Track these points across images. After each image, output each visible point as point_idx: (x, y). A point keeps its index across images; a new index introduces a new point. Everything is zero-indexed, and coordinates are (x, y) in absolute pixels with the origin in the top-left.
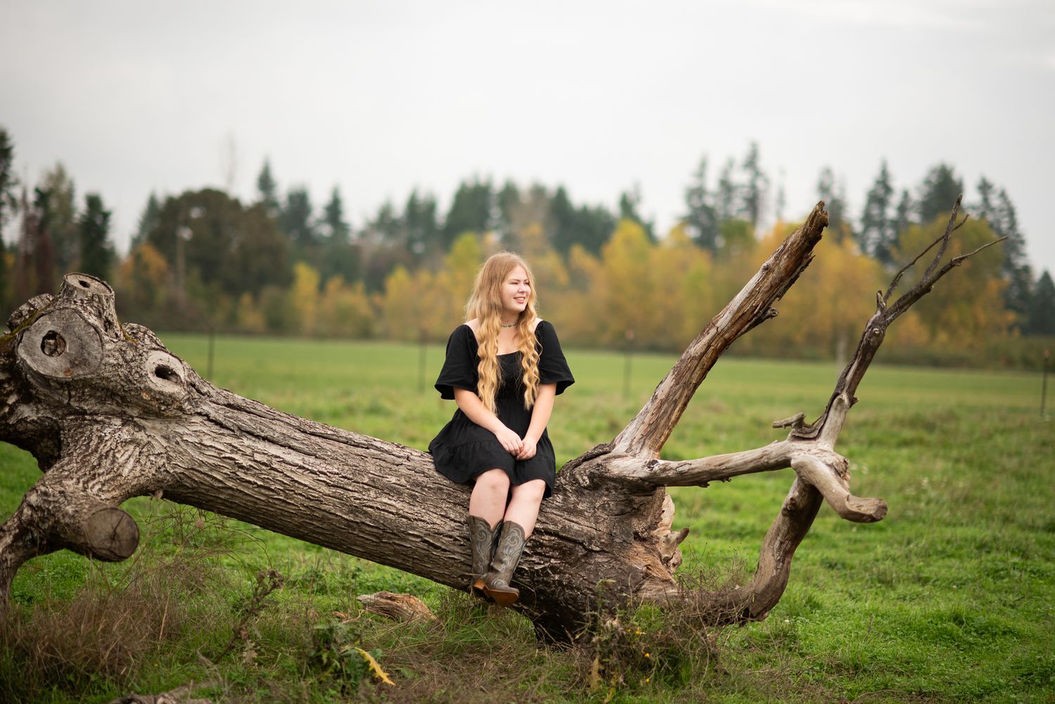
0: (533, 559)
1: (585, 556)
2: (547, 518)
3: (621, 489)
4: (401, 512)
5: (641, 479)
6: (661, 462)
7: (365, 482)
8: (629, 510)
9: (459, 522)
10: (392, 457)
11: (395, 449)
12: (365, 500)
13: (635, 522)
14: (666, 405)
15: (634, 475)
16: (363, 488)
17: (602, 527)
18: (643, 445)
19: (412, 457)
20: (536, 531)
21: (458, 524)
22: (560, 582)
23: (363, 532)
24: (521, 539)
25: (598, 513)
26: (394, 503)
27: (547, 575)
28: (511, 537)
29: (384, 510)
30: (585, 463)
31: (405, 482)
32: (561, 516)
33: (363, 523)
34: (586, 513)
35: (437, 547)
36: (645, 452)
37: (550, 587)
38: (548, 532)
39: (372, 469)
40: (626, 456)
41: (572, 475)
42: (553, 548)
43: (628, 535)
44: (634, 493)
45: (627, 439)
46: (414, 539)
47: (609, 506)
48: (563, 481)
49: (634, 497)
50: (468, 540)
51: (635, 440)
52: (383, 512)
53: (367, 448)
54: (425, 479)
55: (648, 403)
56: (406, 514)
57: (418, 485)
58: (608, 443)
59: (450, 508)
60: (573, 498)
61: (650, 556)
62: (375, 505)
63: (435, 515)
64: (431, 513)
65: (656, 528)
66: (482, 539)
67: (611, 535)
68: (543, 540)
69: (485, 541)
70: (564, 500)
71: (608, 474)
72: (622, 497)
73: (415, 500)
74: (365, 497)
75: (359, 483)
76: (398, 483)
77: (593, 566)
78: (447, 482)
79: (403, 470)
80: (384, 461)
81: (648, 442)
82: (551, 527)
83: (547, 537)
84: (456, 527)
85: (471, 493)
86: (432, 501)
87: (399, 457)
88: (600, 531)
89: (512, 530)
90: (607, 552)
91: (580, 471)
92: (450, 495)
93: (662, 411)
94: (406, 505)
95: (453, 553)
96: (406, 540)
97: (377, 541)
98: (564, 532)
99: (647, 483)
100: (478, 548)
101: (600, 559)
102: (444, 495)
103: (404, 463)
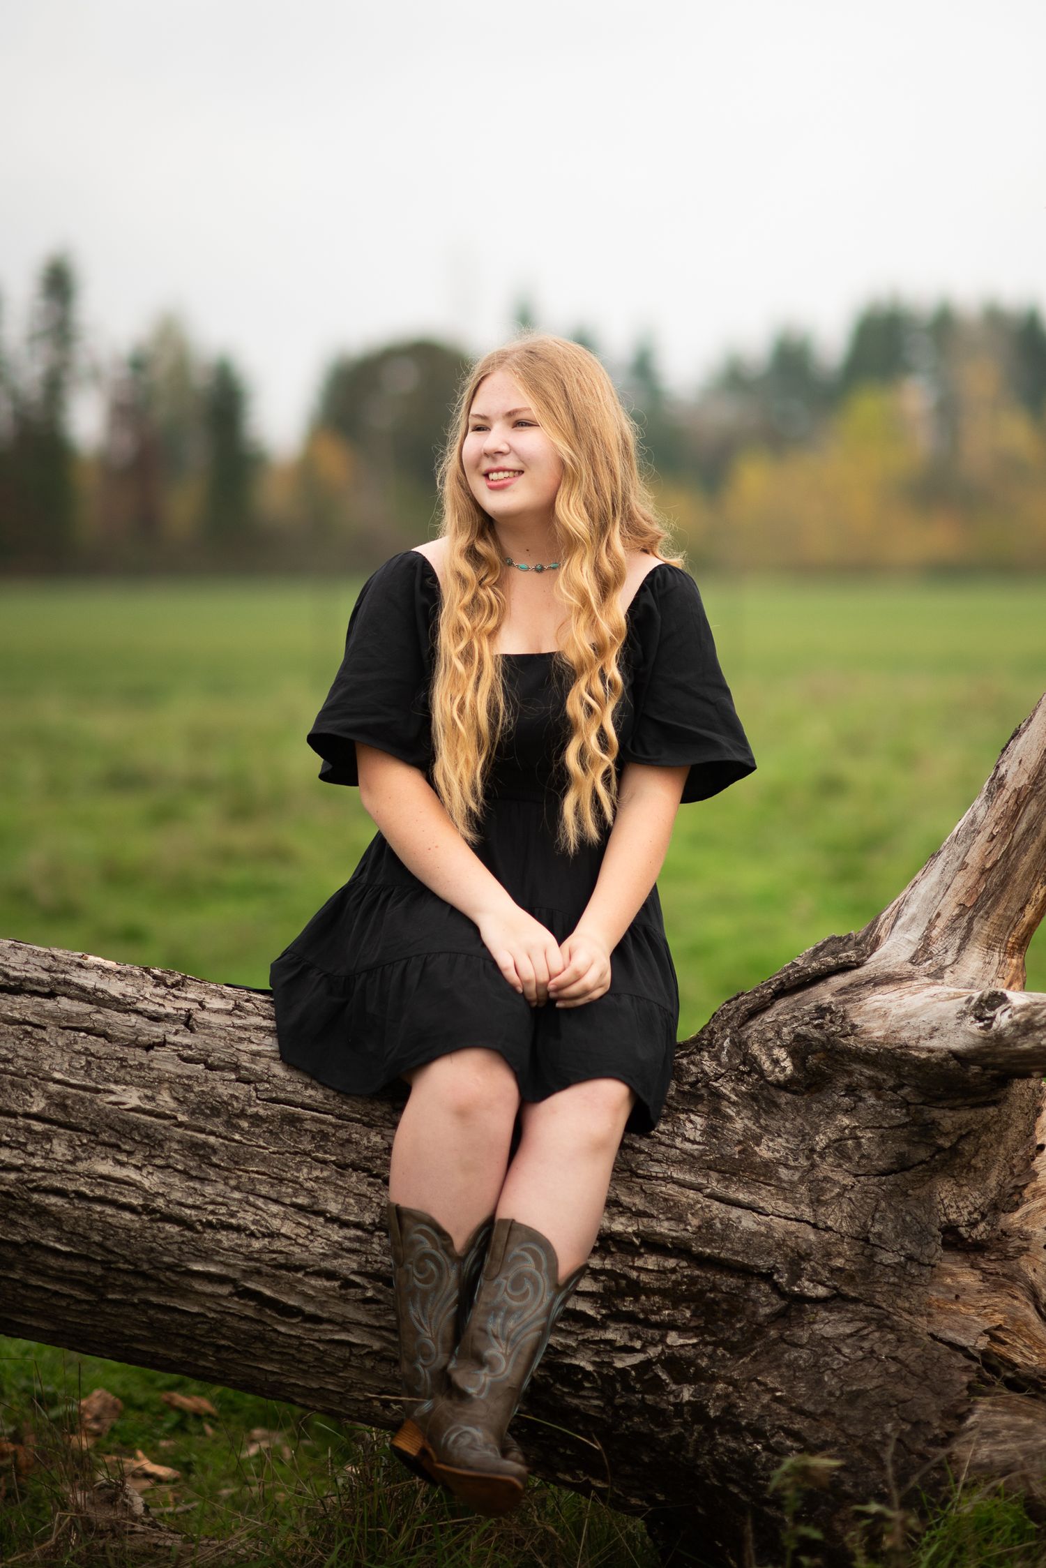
0: (609, 1335)
1: (780, 1317)
2: (651, 1197)
3: (894, 1089)
4: (160, 1202)
5: (955, 1055)
6: (1017, 998)
7: (35, 1109)
8: (923, 1154)
9: (358, 1226)
10: (134, 1019)
11: (149, 990)
12: (35, 1169)
13: (944, 1190)
14: (1033, 808)
15: (934, 1043)
16: (28, 1130)
17: (835, 1218)
18: (965, 939)
19: (201, 1016)
20: (606, 1242)
21: (352, 1232)
22: (697, 1409)
23: (40, 1273)
24: (544, 1283)
25: (825, 1168)
26: (134, 1175)
27: (656, 1386)
28: (512, 1275)
29: (101, 1200)
30: (781, 1004)
31: (173, 1104)
32: (698, 1188)
33: (38, 1246)
34: (783, 1173)
35: (288, 1312)
36: (974, 960)
37: (666, 1426)
38: (654, 1245)
39: (59, 1065)
40: (911, 977)
41: (740, 1045)
42: (674, 1296)
43: (922, 1236)
44: (939, 1099)
45: (913, 919)
46: (209, 1288)
47: (859, 1145)
48: (709, 1066)
49: (936, 1114)
50: (388, 1282)
51: (941, 923)
52: (99, 1208)
53: (51, 995)
54: (242, 1090)
55: (977, 803)
56: (176, 1210)
57: (215, 1112)
58: (857, 930)
59: (326, 1181)
60: (740, 1123)
61: (1000, 1300)
62: (71, 1187)
63: (275, 1208)
64: (260, 1202)
65: (1017, 1206)
66: (425, 1281)
67: (867, 1240)
68: (639, 1269)
69: (437, 1288)
70: (711, 1131)
71: (851, 1042)
72: (898, 1115)
73: (205, 1160)
74: (37, 1162)
75: (14, 1115)
76: (148, 1106)
77: (805, 1353)
78: (314, 1094)
79: (166, 1063)
80: (104, 1035)
81: (983, 928)
82: (664, 1227)
83: (651, 1262)
84: (347, 1244)
85: (395, 1125)
86: (264, 1160)
87: (156, 1018)
88: (828, 1229)
89: (517, 1251)
90: (855, 1300)
91: (763, 1032)
92: (325, 1136)
93: (1023, 826)
94: (176, 1180)
95: (345, 1325)
96: (185, 1293)
97: (92, 1298)
98: (708, 1243)
99: (975, 1069)
100: (414, 1312)
101: (830, 1325)
102: (307, 1138)
103: (171, 1038)
